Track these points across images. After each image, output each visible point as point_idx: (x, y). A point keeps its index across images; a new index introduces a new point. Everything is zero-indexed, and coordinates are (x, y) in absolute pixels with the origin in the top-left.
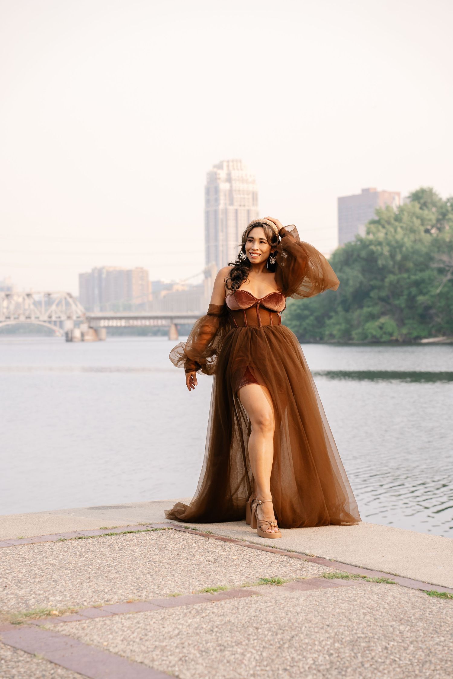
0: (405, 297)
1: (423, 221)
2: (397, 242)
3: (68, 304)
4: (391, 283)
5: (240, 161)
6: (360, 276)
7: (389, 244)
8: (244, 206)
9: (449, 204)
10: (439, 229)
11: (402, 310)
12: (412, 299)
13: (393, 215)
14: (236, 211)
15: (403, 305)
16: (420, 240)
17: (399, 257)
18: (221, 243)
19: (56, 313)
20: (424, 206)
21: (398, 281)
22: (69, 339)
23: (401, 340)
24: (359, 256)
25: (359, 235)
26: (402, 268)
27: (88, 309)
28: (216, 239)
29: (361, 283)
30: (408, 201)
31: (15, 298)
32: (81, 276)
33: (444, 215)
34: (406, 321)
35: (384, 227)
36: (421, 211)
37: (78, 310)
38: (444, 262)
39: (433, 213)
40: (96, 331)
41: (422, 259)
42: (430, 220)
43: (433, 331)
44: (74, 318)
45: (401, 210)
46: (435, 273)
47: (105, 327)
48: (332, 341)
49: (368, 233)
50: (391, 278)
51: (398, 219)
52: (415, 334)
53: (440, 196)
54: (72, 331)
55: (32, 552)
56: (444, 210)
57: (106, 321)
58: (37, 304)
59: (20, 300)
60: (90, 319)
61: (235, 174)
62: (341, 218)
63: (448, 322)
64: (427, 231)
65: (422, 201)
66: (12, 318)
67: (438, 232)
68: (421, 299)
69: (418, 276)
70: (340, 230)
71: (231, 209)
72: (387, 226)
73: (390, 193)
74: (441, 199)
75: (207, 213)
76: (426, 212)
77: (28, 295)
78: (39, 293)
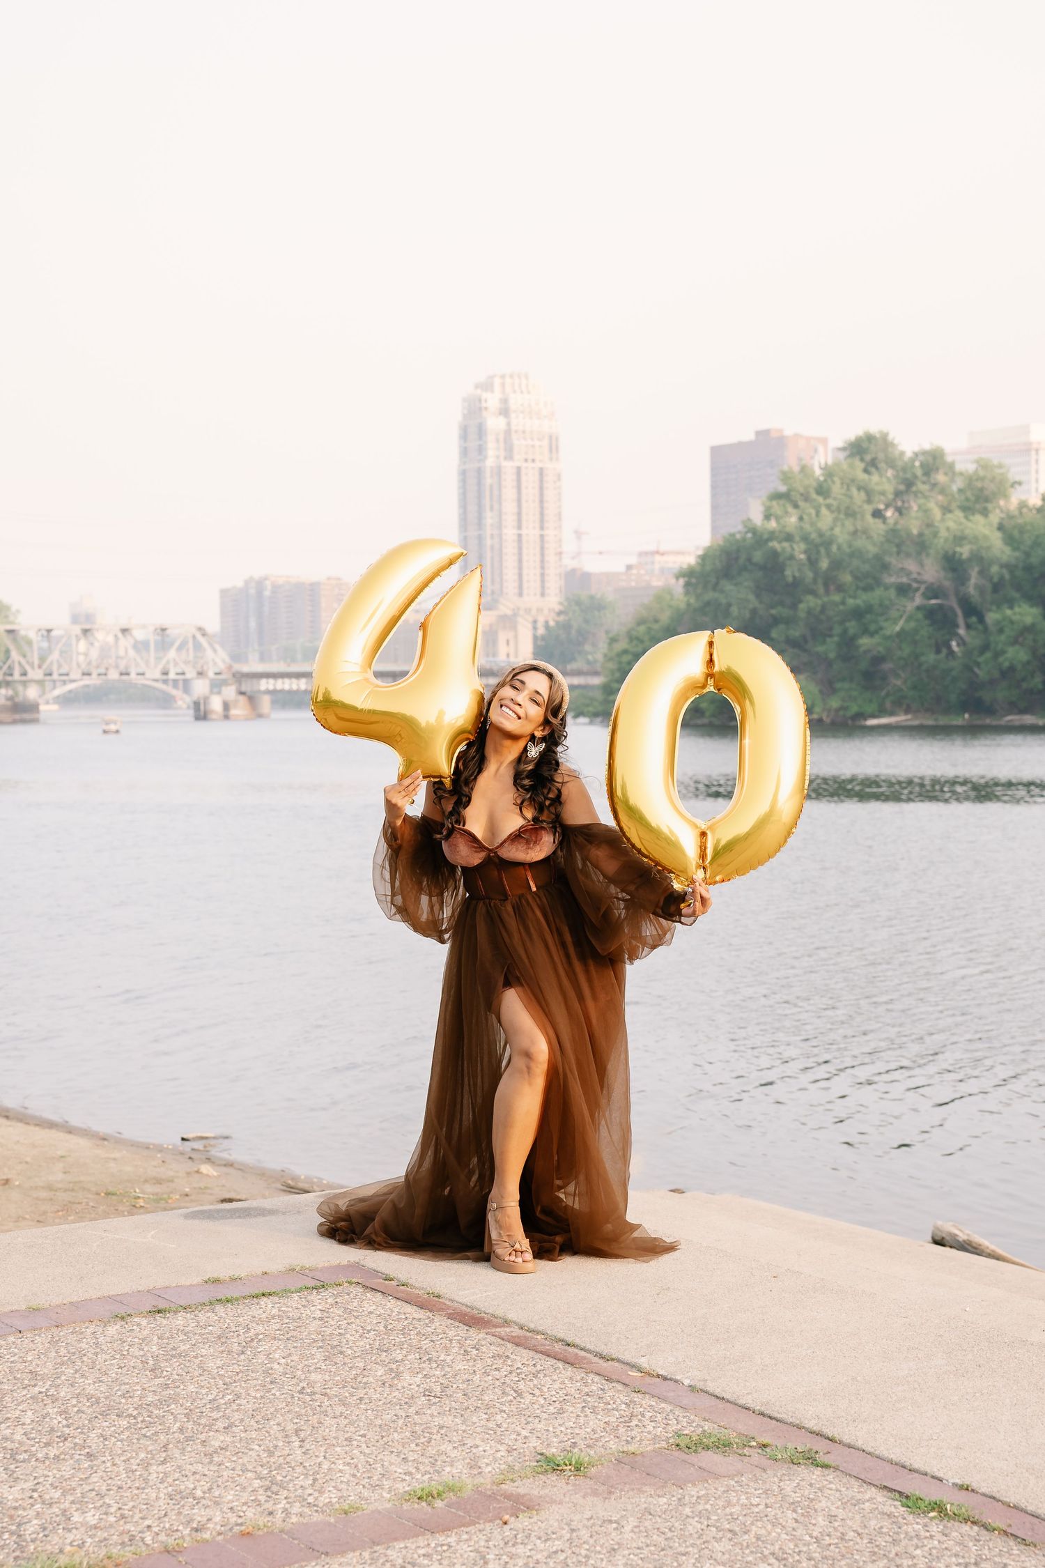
0: (836, 639)
1: (869, 495)
2: (821, 535)
3: (198, 647)
4: (809, 612)
5: (527, 377)
6: (751, 597)
7: (805, 539)
8: (533, 461)
9: (917, 464)
10: (899, 511)
11: (830, 664)
12: (848, 642)
13: (814, 484)
14: (519, 469)
15: (832, 655)
16: (865, 532)
17: (824, 564)
18: (488, 531)
19: (176, 664)
20: (872, 465)
21: (823, 609)
22: (201, 713)
23: (827, 720)
24: (749, 560)
25: (749, 520)
26: (829, 581)
27: (236, 658)
28: (480, 524)
29: (754, 612)
30: (842, 455)
31: (100, 636)
32: (224, 593)
33: (909, 484)
34: (838, 685)
35: (796, 506)
36: (865, 476)
37: (217, 659)
38: (909, 574)
39: (888, 479)
40: (252, 699)
41: (866, 568)
42: (883, 493)
43: (888, 705)
44: (211, 674)
45: (829, 472)
46: (892, 593)
47: (268, 692)
48: (699, 722)
49: (767, 517)
50: (810, 602)
51: (822, 490)
52: (854, 709)
53: (901, 448)
54: (206, 699)
55: (53, 1354)
56: (909, 476)
57: (271, 681)
58: (141, 646)
59: (110, 639)
60: (240, 677)
61: (515, 401)
62: (716, 488)
63: (914, 687)
64: (877, 514)
65: (868, 458)
66: (94, 675)
67: (897, 514)
68: (865, 642)
69: (861, 600)
70: (715, 508)
71: (509, 466)
72: (801, 504)
73: (808, 439)
74: (902, 453)
75: (463, 474)
76: (875, 478)
77: (125, 631)
78: (144, 627)
